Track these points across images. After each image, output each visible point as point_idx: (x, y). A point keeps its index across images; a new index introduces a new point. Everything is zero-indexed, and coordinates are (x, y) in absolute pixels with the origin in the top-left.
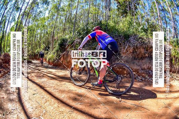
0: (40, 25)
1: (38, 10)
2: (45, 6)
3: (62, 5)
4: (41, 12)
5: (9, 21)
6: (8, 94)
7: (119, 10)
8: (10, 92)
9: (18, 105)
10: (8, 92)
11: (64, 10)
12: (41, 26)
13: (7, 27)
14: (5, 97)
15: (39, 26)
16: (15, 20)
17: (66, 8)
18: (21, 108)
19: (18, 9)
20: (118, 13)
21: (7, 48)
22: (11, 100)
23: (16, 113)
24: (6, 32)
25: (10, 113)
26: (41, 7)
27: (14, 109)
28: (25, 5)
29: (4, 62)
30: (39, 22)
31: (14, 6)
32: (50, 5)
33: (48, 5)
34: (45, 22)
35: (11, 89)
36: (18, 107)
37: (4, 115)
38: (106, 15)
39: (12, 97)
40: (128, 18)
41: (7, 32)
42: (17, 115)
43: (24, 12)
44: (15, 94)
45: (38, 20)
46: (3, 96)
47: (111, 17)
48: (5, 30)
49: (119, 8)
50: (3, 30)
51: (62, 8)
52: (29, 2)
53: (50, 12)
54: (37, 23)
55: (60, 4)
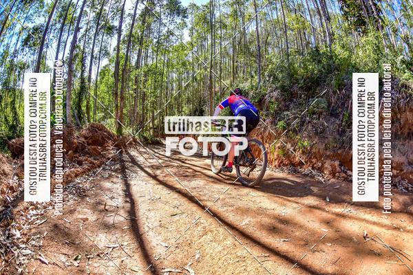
0: (175, 63)
1: (165, 30)
2: (178, 20)
3: (217, 14)
4: (171, 33)
5: (92, 56)
6: (101, 211)
7: (347, 18)
8: (107, 207)
9: (127, 238)
10: (103, 207)
11: (225, 26)
12: (178, 63)
13: (90, 70)
14: (92, 217)
15: (172, 65)
16: (107, 54)
17: (229, 21)
18: (134, 245)
19: (110, 30)
20: (346, 24)
21: (95, 113)
22: (108, 227)
23: (119, 257)
24: (89, 81)
25: (98, 255)
26: (169, 23)
27: (114, 248)
28: (128, 21)
29: (90, 141)
30: (171, 55)
31: (98, 24)
32: (190, 16)
33: (185, 17)
34: (186, 55)
35: (109, 200)
36: (126, 243)
37: (76, 260)
38: (324, 32)
39: (111, 219)
40: (371, 37)
41: (92, 80)
42: (119, 260)
43: (130, 35)
44: (122, 212)
45: (169, 52)
46: (85, 217)
47: (336, 36)
48: (86, 74)
49: (346, 14)
50: (82, 75)
51: (220, 22)
52: (135, 14)
53: (194, 31)
54: (166, 59)
55: (212, 14)
